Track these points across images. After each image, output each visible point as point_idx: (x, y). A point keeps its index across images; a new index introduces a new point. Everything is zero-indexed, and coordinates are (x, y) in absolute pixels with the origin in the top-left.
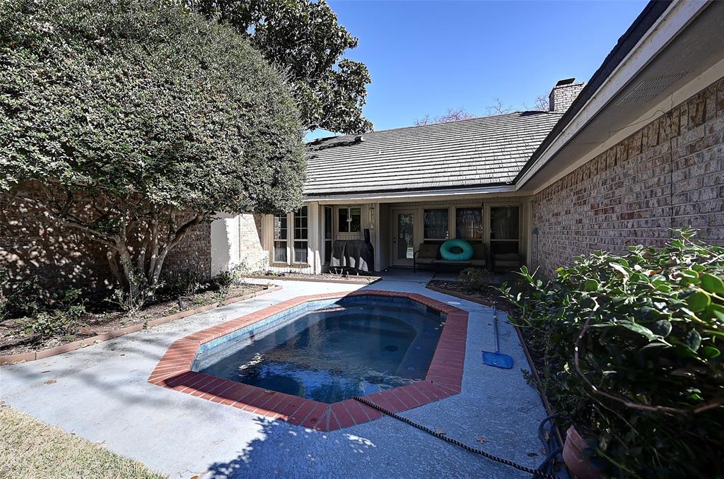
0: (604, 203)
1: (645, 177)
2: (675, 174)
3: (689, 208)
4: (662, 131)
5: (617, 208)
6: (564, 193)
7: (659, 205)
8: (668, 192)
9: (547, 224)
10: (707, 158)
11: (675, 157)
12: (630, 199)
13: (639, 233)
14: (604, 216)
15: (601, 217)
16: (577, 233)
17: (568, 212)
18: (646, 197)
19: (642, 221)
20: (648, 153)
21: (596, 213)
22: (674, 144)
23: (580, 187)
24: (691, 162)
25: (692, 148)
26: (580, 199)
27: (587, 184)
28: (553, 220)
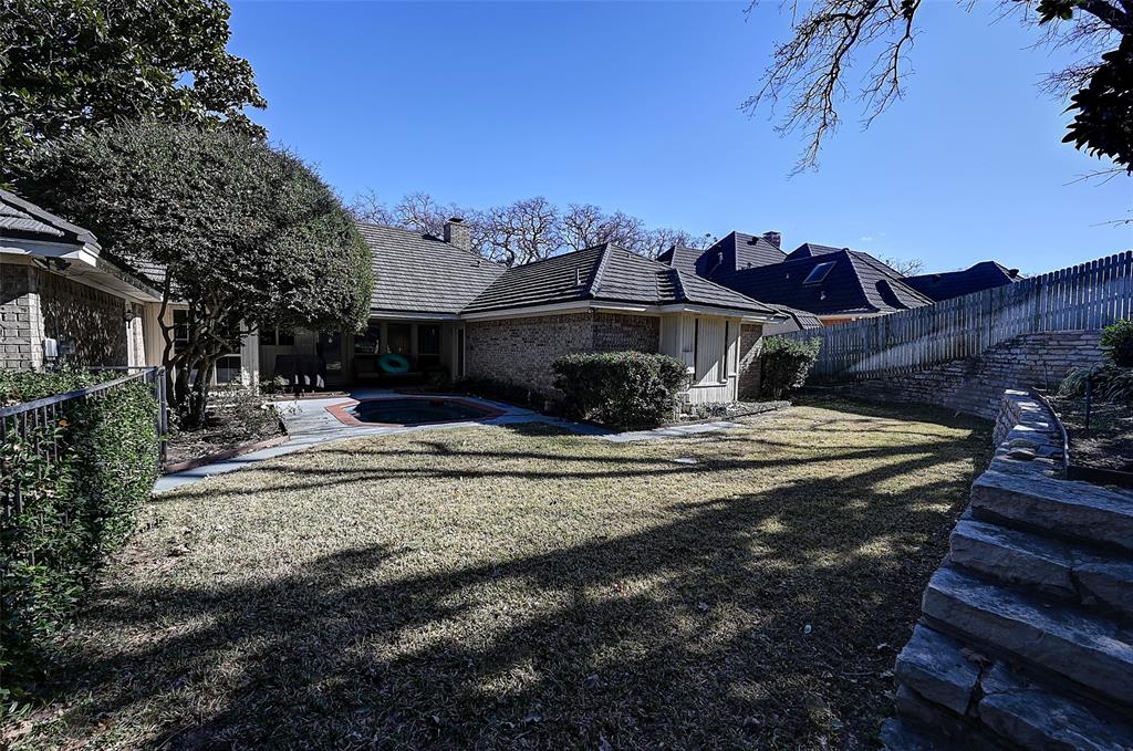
0: (529, 338)
1: (546, 333)
2: (555, 334)
5: (536, 341)
12: (541, 339)
15: (528, 344)
16: (512, 351)
17: (505, 339)
18: (547, 339)
21: (525, 342)
26: (515, 334)
27: (519, 327)
28: (492, 342)
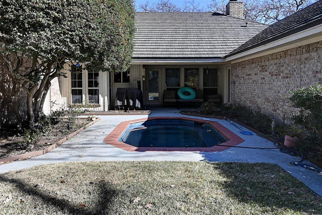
0: (276, 72)
1: (292, 65)
2: (301, 66)
3: (306, 76)
4: (298, 52)
5: (281, 74)
6: (254, 65)
7: (297, 74)
8: (299, 71)
9: (243, 79)
10: (310, 63)
11: (301, 60)
12: (287, 71)
13: (290, 84)
14: (276, 77)
15: (274, 77)
16: (261, 83)
17: (256, 74)
18: (292, 72)
19: (291, 79)
20: (293, 57)
21: (272, 75)
22: (301, 57)
23: (263, 64)
24: (306, 63)
25: (306, 59)
26: (264, 69)
27: (267, 63)
28: (246, 77)
